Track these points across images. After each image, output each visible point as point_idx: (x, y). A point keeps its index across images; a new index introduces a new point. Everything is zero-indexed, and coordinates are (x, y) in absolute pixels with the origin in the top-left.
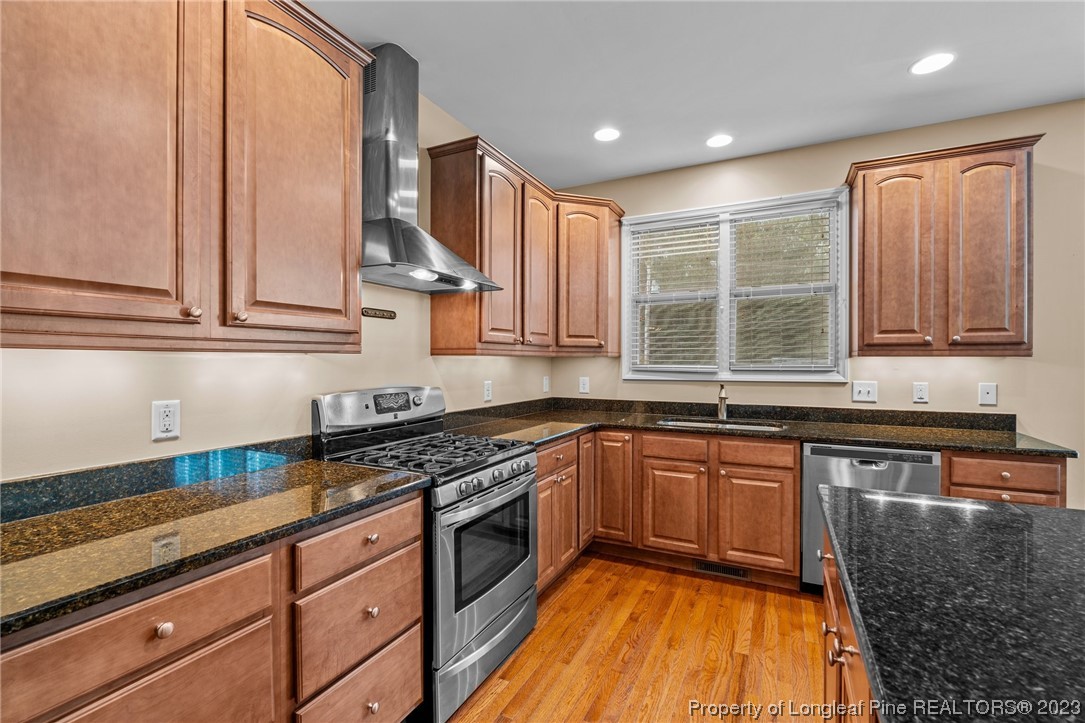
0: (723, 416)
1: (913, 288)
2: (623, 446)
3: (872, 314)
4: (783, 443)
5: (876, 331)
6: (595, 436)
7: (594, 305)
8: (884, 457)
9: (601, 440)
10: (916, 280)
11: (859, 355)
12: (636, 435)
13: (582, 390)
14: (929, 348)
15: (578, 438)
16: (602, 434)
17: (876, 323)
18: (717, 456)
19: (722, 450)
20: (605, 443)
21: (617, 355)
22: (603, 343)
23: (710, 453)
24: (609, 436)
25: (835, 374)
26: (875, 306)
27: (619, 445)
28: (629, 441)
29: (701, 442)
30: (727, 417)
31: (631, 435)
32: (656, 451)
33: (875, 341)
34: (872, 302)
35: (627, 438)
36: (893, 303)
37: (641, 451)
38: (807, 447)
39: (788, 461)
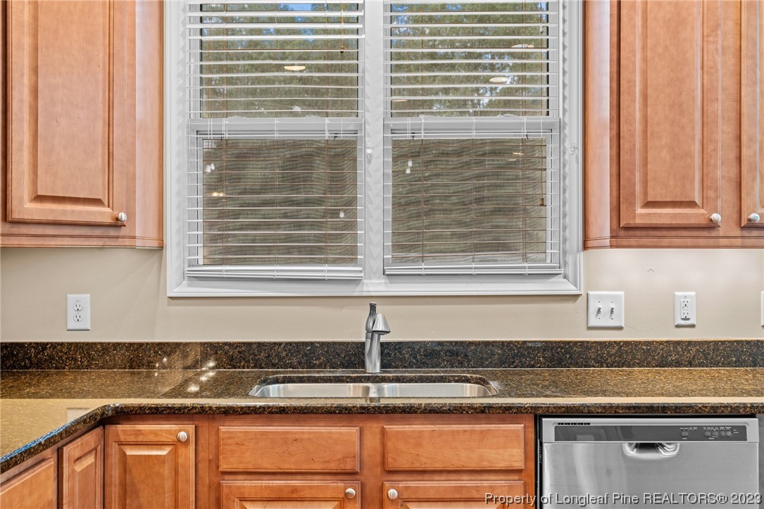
0: (373, 365)
1: (693, 128)
2: (175, 453)
3: (632, 172)
4: (503, 421)
5: (638, 203)
6: (104, 436)
7: (100, 127)
8: (675, 434)
9: (121, 444)
10: (698, 114)
11: (612, 246)
12: (205, 426)
13: (72, 324)
14: (714, 234)
15: (60, 453)
16: (123, 429)
17: (638, 188)
18: (378, 458)
19: (390, 445)
20: (130, 452)
21: (155, 244)
22: (123, 216)
23: (365, 453)
24: (139, 432)
25: (560, 279)
26: (638, 156)
27: (163, 452)
28: (187, 442)
29: (346, 432)
30: (383, 366)
31: (191, 428)
32: (249, 460)
33: (638, 221)
34: (632, 149)
35: (183, 435)
36: (664, 153)
37: (215, 462)
38: (549, 425)
39: (515, 456)
